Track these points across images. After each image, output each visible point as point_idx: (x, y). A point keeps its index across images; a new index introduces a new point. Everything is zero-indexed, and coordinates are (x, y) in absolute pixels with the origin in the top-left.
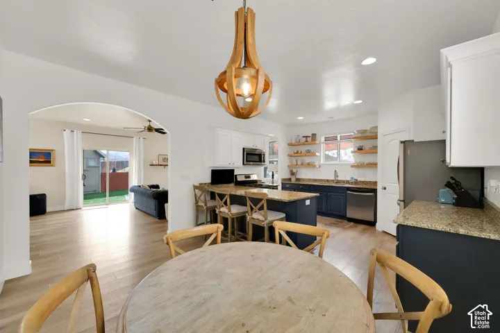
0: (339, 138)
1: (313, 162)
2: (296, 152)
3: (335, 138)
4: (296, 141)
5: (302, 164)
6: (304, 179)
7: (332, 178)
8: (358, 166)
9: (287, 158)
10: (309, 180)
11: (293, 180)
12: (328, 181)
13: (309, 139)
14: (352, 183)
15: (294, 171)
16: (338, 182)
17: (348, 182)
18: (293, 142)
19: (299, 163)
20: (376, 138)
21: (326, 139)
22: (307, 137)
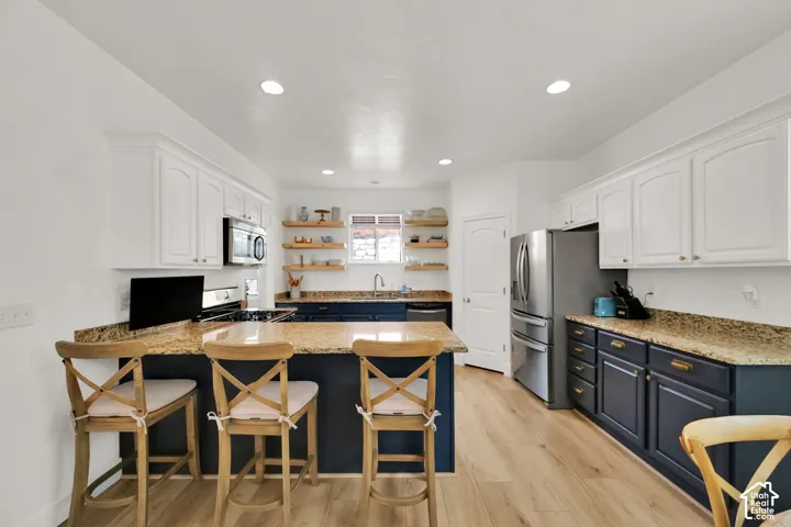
0: (377, 221)
1: (339, 261)
2: (299, 239)
3: (371, 221)
4: (300, 218)
5: (313, 264)
6: (315, 294)
7: (370, 288)
8: (414, 267)
9: (282, 250)
10: (325, 294)
11: (296, 296)
12: (361, 294)
13: (326, 216)
14: (406, 296)
15: (296, 276)
16: (381, 294)
17: (398, 294)
18: (294, 218)
19: (307, 261)
20: (445, 224)
21: (356, 221)
22: (322, 212)
